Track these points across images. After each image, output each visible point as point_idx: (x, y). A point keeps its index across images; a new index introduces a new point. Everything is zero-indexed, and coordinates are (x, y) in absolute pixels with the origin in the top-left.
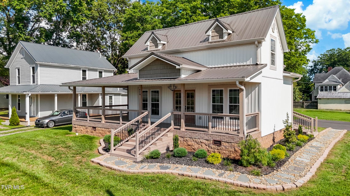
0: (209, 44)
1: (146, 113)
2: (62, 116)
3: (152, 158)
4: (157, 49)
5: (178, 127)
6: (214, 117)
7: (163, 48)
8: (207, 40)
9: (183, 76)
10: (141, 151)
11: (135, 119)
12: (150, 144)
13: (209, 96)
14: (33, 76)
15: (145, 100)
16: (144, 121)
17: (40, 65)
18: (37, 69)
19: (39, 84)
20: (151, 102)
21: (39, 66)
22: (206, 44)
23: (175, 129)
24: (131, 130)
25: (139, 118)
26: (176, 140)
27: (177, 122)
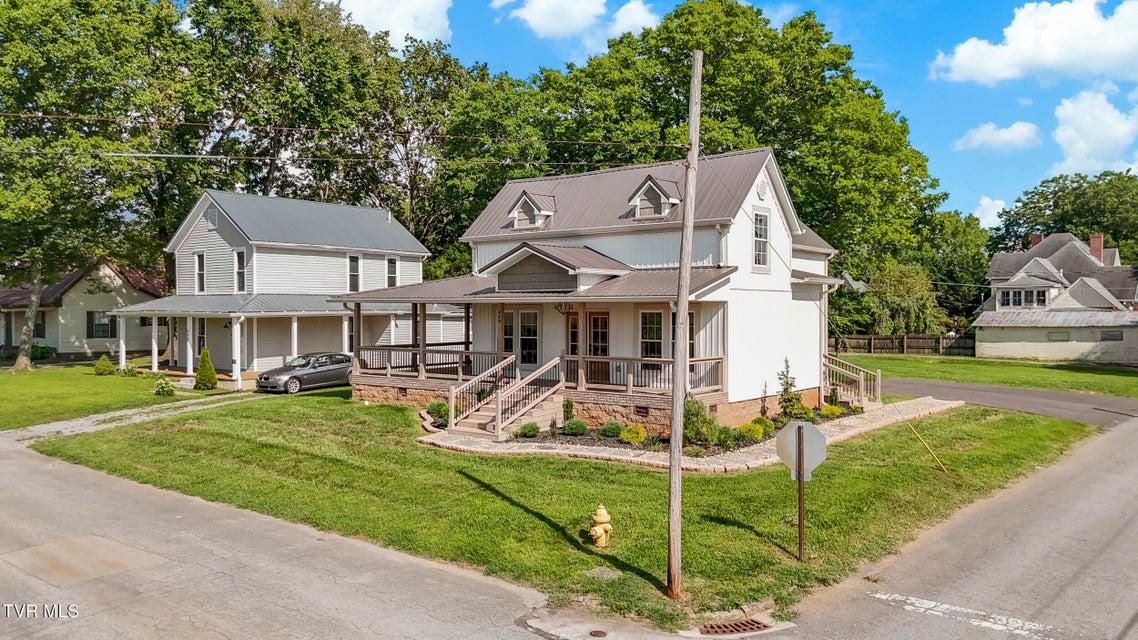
0: (636, 224)
1: (512, 358)
2: (314, 368)
3: (525, 436)
4: (532, 226)
5: (574, 385)
6: (646, 366)
7: (547, 226)
8: (631, 213)
9: (582, 288)
10: (505, 424)
11: (490, 370)
12: (520, 413)
13: (636, 326)
14: (241, 275)
15: (508, 331)
16: (508, 374)
17: (258, 247)
18: (250, 256)
19: (255, 292)
20: (520, 337)
21: (255, 249)
22: (629, 223)
23: (567, 387)
24: (483, 391)
25: (498, 367)
26: (568, 407)
27: (572, 376)
